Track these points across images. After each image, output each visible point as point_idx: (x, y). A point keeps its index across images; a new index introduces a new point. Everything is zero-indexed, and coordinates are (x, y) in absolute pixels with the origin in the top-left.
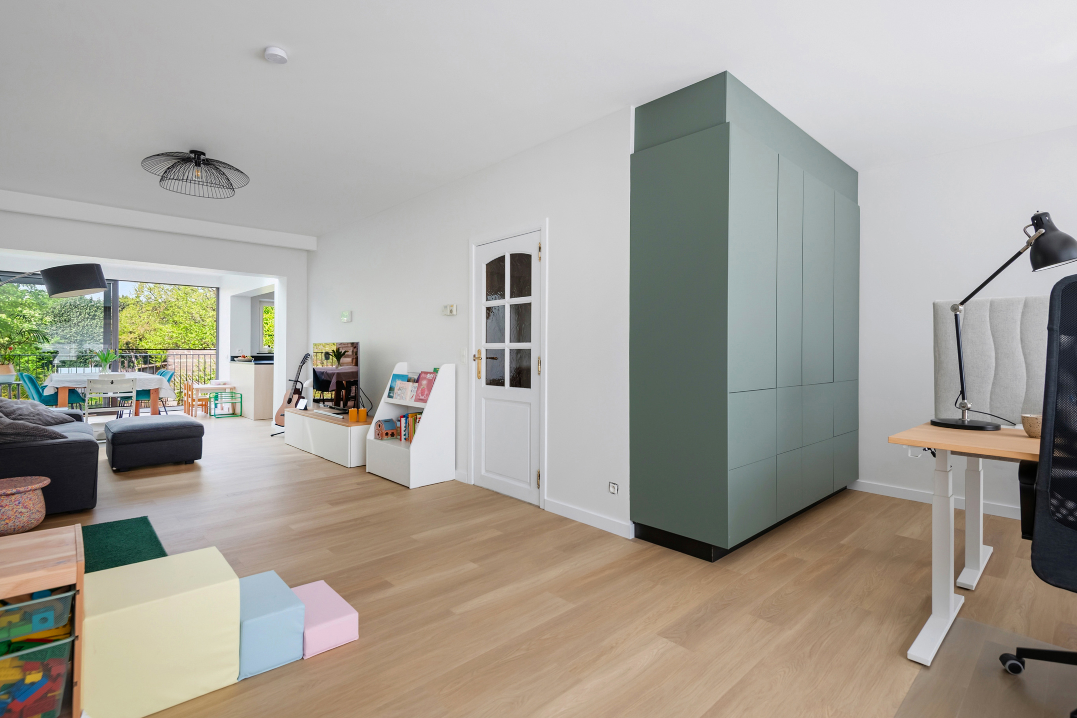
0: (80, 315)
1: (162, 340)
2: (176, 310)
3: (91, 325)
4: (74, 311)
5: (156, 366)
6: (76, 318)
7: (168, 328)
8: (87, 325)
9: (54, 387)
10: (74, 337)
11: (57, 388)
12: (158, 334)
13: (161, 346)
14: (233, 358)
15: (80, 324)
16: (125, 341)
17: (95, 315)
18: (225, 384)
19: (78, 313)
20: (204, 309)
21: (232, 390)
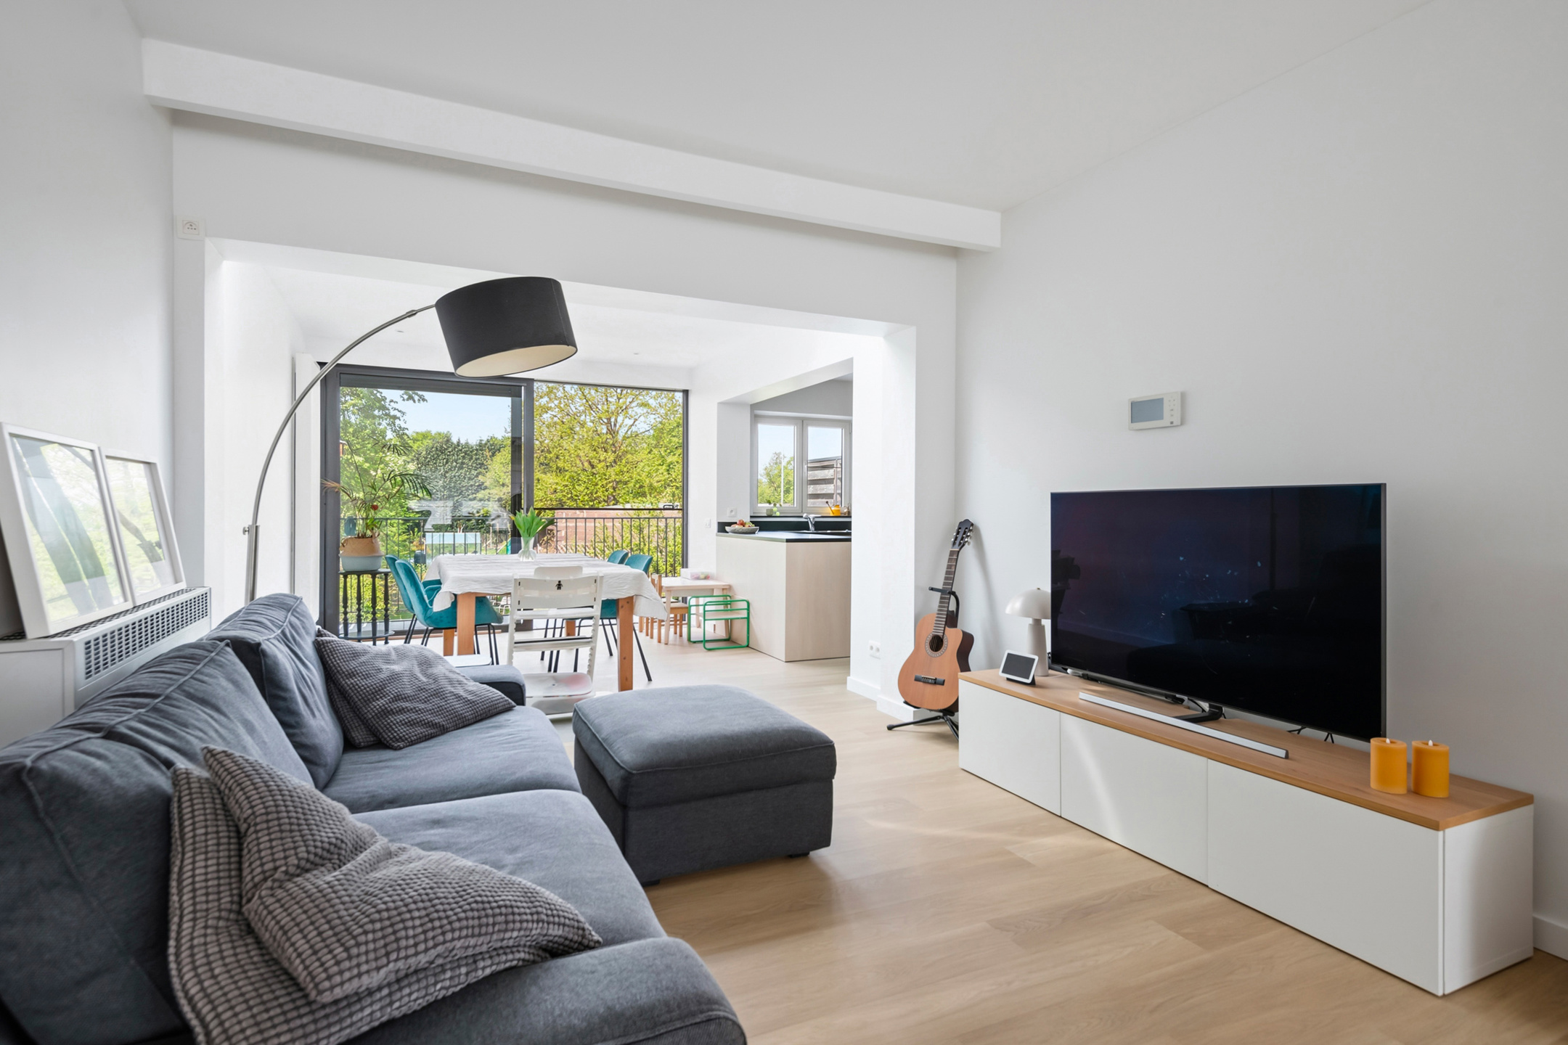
0: (447, 463)
1: (543, 494)
3: (458, 476)
4: (440, 458)
6: (442, 468)
8: (455, 476)
9: (450, 592)
10: (441, 491)
11: (455, 595)
13: (542, 504)
14: (722, 527)
15: (447, 475)
16: (497, 497)
17: (463, 463)
18: (707, 578)
19: (445, 461)
20: (595, 450)
21: (725, 591)
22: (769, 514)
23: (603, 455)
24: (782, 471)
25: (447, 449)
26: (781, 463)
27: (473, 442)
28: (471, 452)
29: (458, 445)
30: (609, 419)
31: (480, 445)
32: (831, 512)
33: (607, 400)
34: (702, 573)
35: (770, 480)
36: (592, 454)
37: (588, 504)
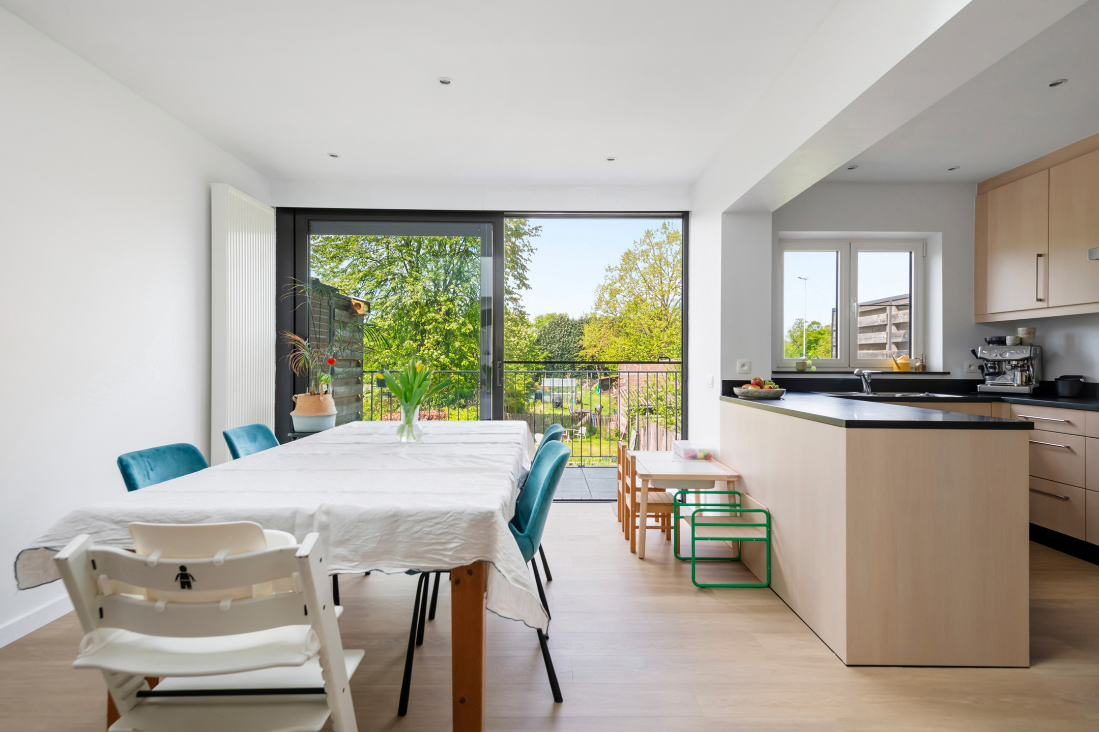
0: (561, 332)
1: (616, 352)
2: (627, 321)
5: (611, 379)
7: (621, 341)
8: (566, 341)
12: (613, 346)
14: (729, 389)
15: (561, 340)
16: (591, 354)
17: (571, 332)
18: (708, 457)
20: (652, 319)
21: (731, 485)
22: (800, 368)
23: (659, 323)
24: (804, 333)
25: (561, 323)
26: (803, 326)
27: (577, 318)
28: (576, 325)
29: (568, 321)
30: (663, 296)
31: (581, 320)
32: (895, 366)
33: (661, 282)
34: (701, 451)
35: (794, 340)
36: (651, 322)
37: (647, 359)
